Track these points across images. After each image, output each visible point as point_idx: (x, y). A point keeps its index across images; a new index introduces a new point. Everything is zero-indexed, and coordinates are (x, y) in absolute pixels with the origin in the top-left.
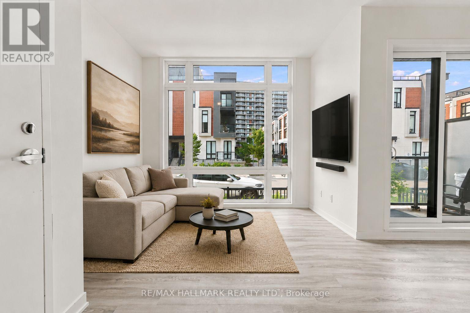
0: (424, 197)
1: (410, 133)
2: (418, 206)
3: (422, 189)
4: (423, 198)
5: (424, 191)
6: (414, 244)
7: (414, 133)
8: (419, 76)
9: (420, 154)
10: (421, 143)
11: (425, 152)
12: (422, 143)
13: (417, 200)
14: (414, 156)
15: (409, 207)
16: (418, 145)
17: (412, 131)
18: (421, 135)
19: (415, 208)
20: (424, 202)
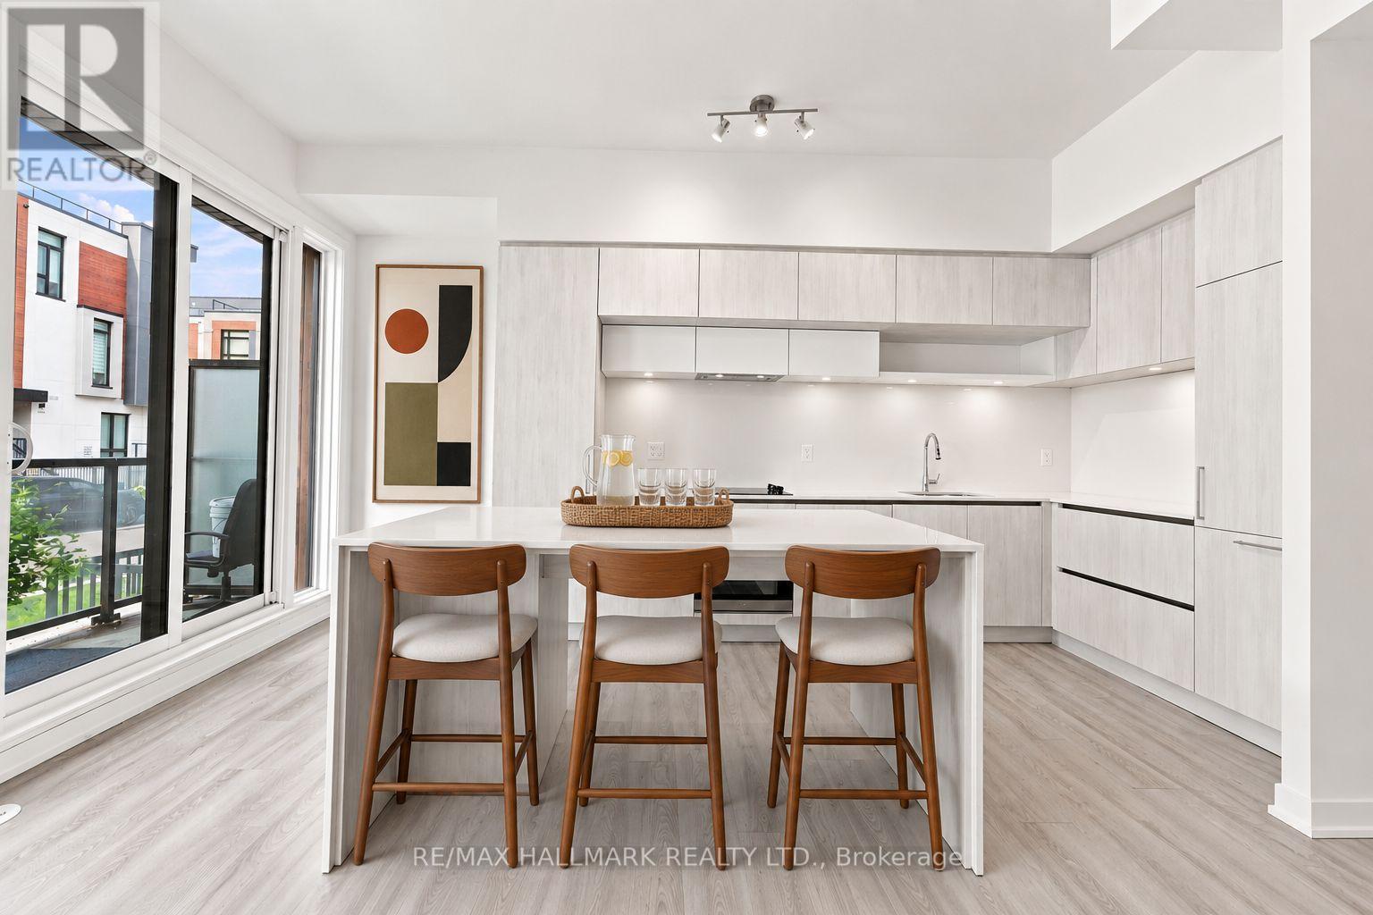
0: (134, 576)
1: (95, 385)
2: (116, 611)
3: (128, 554)
4: (129, 583)
5: (134, 560)
6: (99, 748)
7: (107, 385)
8: (123, 224)
9: (125, 451)
10: (127, 416)
11: (136, 445)
12: (130, 418)
13: (111, 596)
14: (107, 457)
15: (86, 622)
16: (119, 423)
17: (102, 381)
18: (126, 396)
19: (105, 619)
20: (134, 592)
